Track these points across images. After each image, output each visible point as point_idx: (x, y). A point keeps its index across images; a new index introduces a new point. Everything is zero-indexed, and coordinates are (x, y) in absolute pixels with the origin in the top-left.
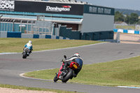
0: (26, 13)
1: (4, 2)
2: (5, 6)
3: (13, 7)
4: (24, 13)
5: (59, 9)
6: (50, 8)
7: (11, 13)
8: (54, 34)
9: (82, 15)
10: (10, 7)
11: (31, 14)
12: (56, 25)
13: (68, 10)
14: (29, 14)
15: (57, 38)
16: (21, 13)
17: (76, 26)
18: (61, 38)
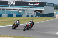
1: (11, 2)
2: (11, 4)
3: (15, 4)
5: (34, 4)
6: (30, 4)
7: (14, 6)
8: (34, 15)
10: (13, 4)
12: (35, 11)
13: (38, 5)
15: (36, 16)
16: (18, 6)
17: (41, 11)
18: (37, 16)
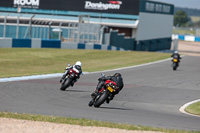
0: (56, 12)
2: (26, 2)
3: (37, 3)
4: (52, 12)
5: (104, 6)
6: (91, 4)
7: (34, 11)
8: (103, 42)
9: (137, 14)
10: (33, 2)
11: (63, 13)
13: (117, 7)
14: (60, 12)
15: (109, 48)
17: (129, 31)
18: (114, 48)
